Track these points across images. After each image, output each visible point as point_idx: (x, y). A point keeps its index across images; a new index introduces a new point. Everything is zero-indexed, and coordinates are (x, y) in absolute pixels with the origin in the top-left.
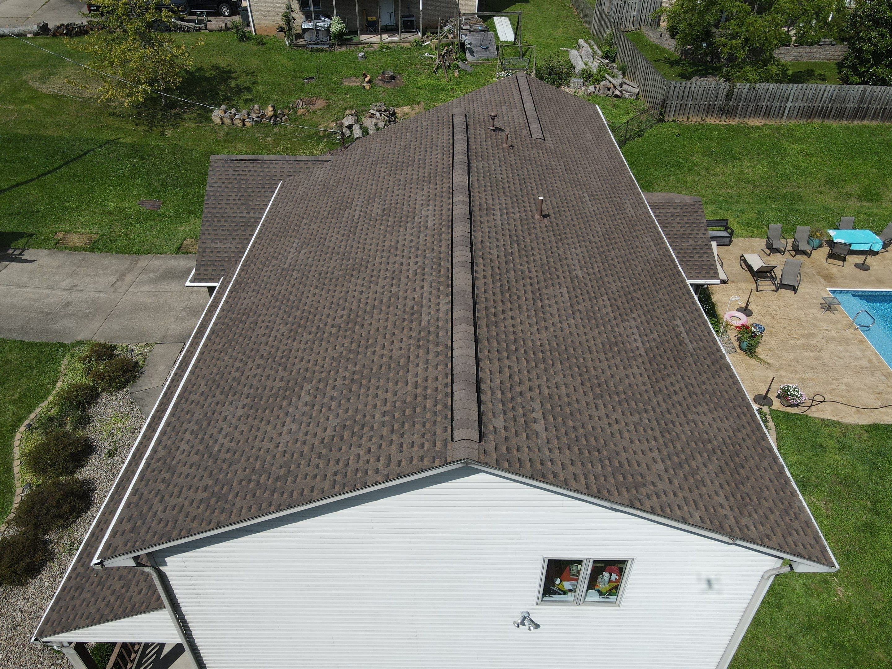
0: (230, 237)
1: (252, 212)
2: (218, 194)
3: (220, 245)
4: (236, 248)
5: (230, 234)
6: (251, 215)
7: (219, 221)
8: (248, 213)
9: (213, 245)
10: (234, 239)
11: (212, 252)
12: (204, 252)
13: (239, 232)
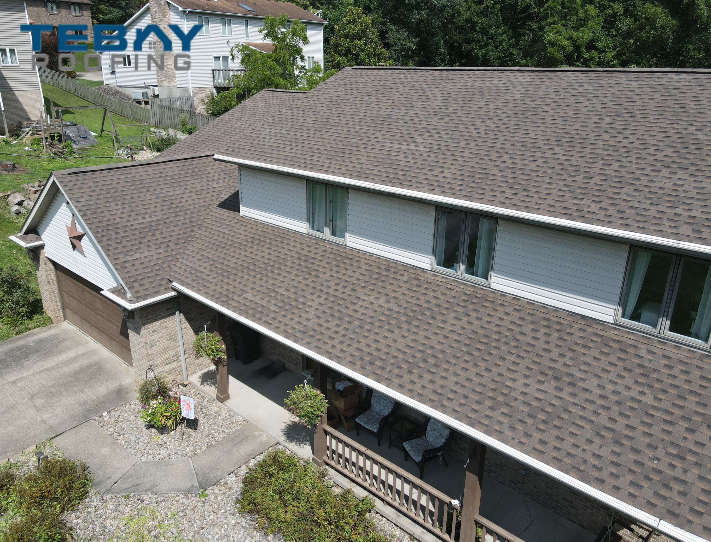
0: (142, 246)
1: (147, 216)
2: (93, 207)
3: (137, 256)
4: (158, 253)
5: (140, 243)
6: (148, 219)
7: (117, 233)
8: (144, 218)
9: (128, 258)
10: (149, 246)
11: (133, 265)
12: (124, 267)
13: (149, 238)
